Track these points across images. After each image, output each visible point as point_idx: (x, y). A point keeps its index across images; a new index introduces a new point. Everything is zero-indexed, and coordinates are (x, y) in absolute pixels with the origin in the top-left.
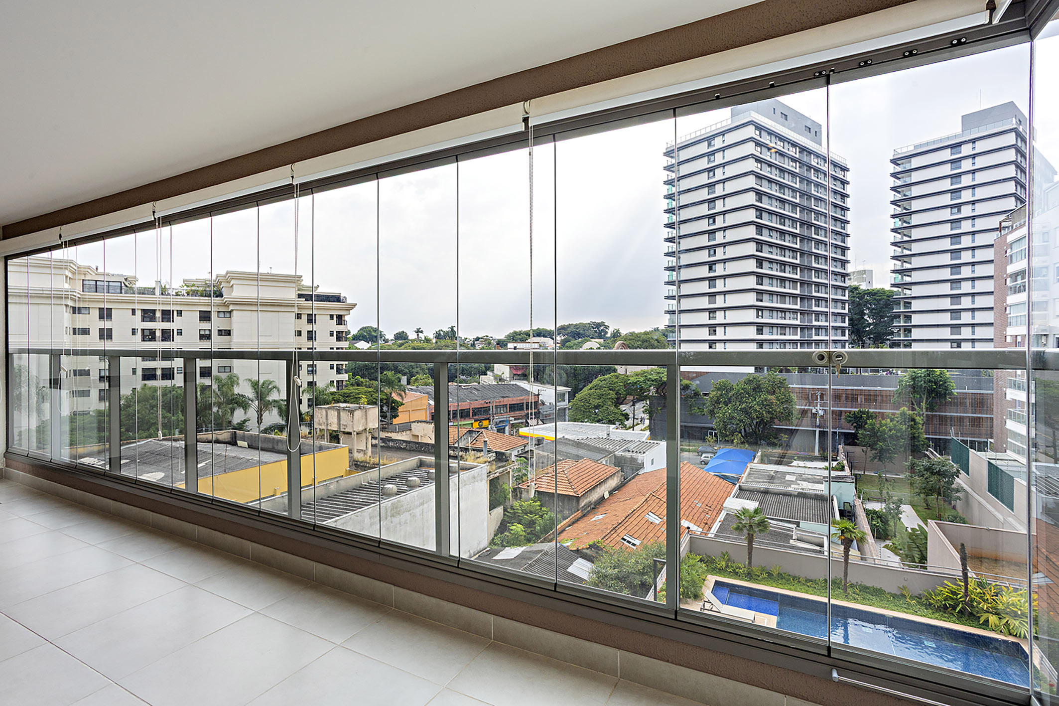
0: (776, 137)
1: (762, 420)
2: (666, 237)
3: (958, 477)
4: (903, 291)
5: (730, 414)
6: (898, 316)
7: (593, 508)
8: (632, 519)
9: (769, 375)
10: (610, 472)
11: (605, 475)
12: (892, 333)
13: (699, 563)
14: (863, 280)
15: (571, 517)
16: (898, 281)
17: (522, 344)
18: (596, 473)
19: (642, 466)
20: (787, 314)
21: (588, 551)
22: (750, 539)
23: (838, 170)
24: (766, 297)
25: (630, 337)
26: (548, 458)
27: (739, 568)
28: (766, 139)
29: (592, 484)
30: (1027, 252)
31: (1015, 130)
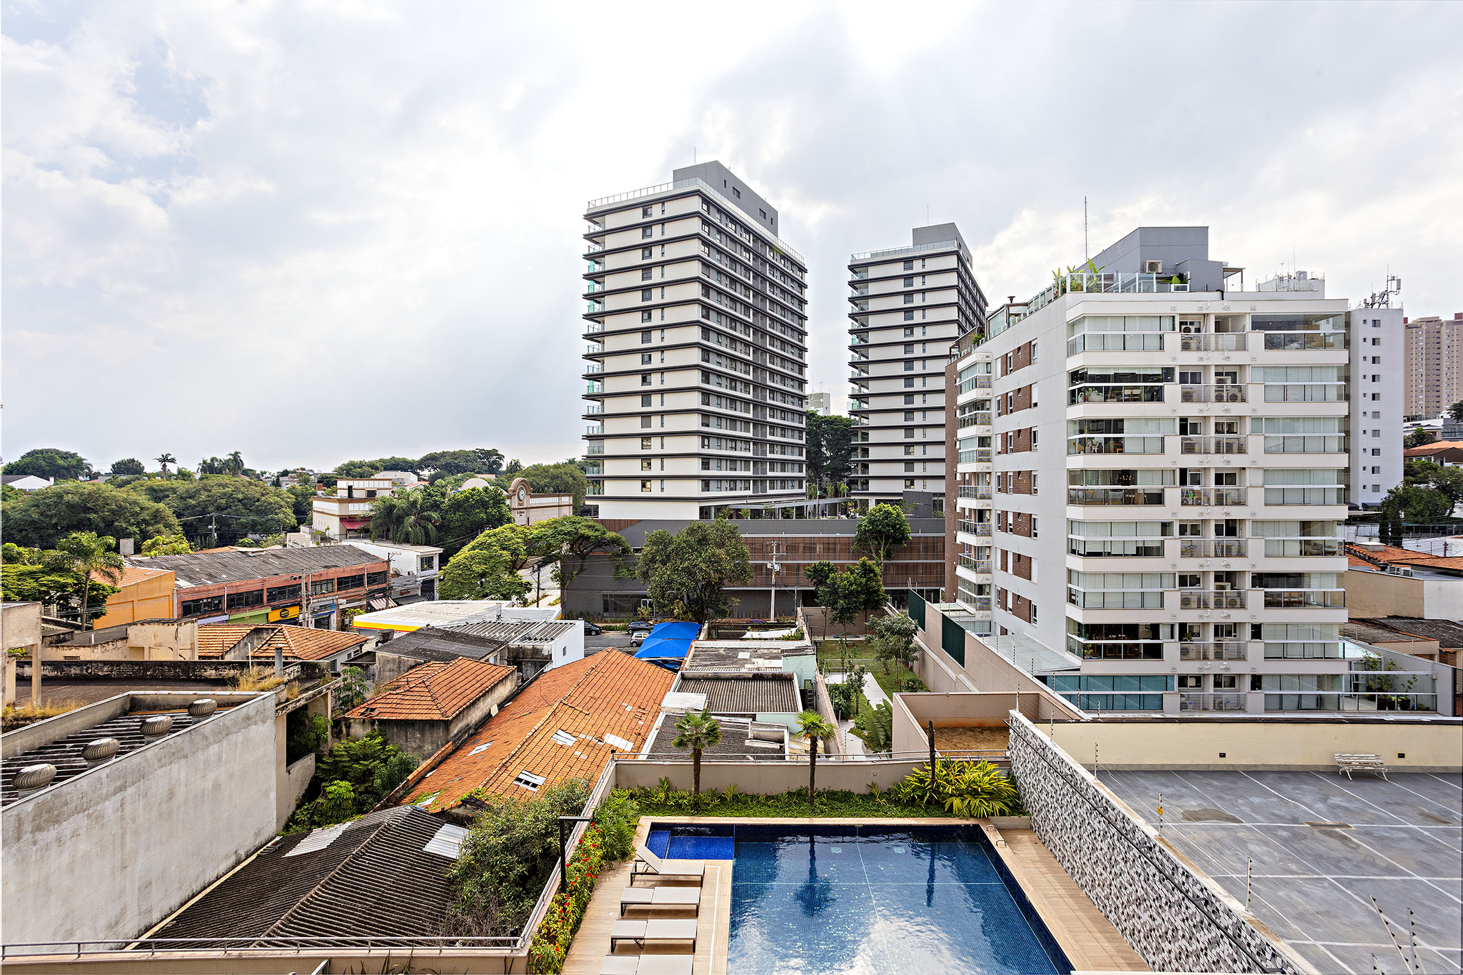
0: (727, 216)
1: (710, 582)
2: (586, 333)
3: (916, 634)
4: (860, 420)
5: (669, 576)
6: (855, 449)
7: (472, 735)
8: (532, 745)
9: (718, 522)
10: (500, 675)
11: (492, 680)
12: (849, 469)
13: (629, 802)
14: (820, 405)
15: (436, 755)
16: (856, 408)
17: (361, 482)
18: (478, 678)
19: (548, 659)
20: (739, 444)
21: (461, 811)
22: (697, 756)
23: (795, 269)
24: (713, 421)
25: (534, 472)
26: (400, 662)
27: (683, 797)
28: (715, 218)
29: (469, 697)
30: (975, 383)
31: (956, 253)
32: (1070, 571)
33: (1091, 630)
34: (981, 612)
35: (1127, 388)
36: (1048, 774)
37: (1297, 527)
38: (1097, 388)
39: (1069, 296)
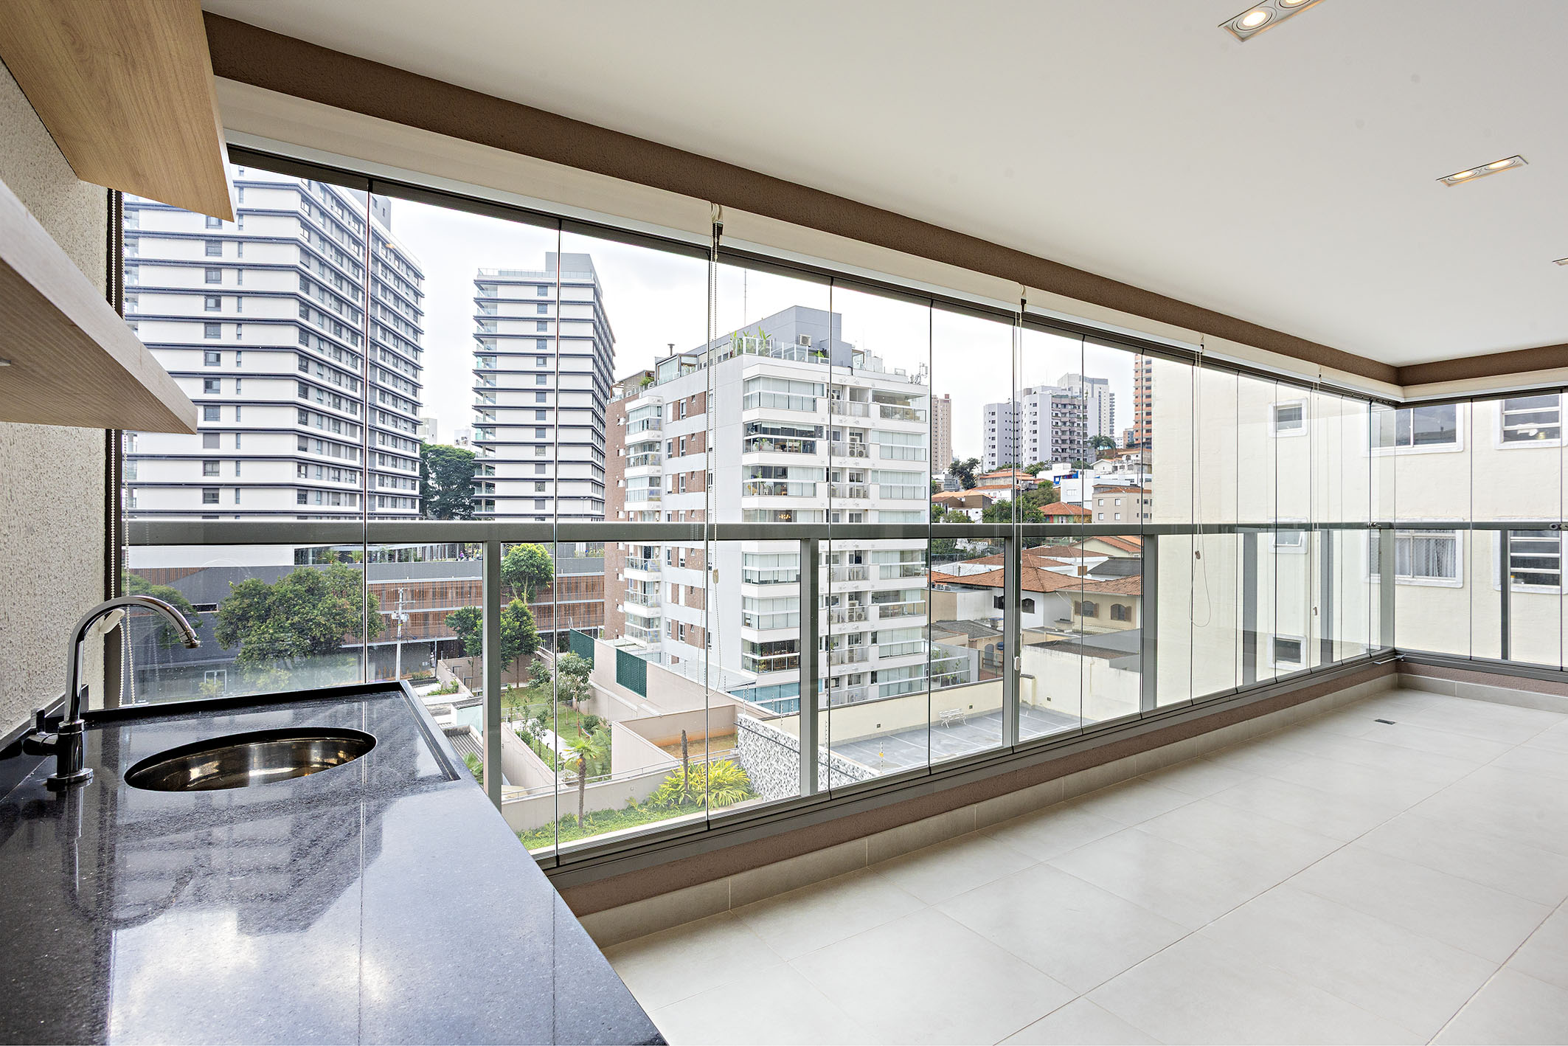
4: (484, 452)
6: (476, 483)
16: (480, 439)
20: (343, 473)
23: (411, 273)
30: (646, 424)
31: (593, 286)
32: (744, 598)
33: (765, 648)
34: (652, 644)
35: (790, 441)
36: (781, 757)
37: (898, 556)
38: (769, 439)
39: (745, 357)
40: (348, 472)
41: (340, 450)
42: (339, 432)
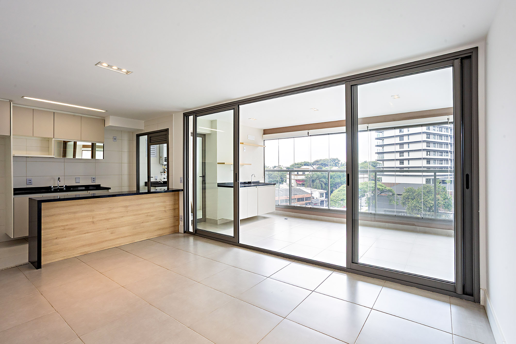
5: (415, 204)
24: (431, 145)
40: (446, 153)
41: (442, 146)
42: (442, 140)
